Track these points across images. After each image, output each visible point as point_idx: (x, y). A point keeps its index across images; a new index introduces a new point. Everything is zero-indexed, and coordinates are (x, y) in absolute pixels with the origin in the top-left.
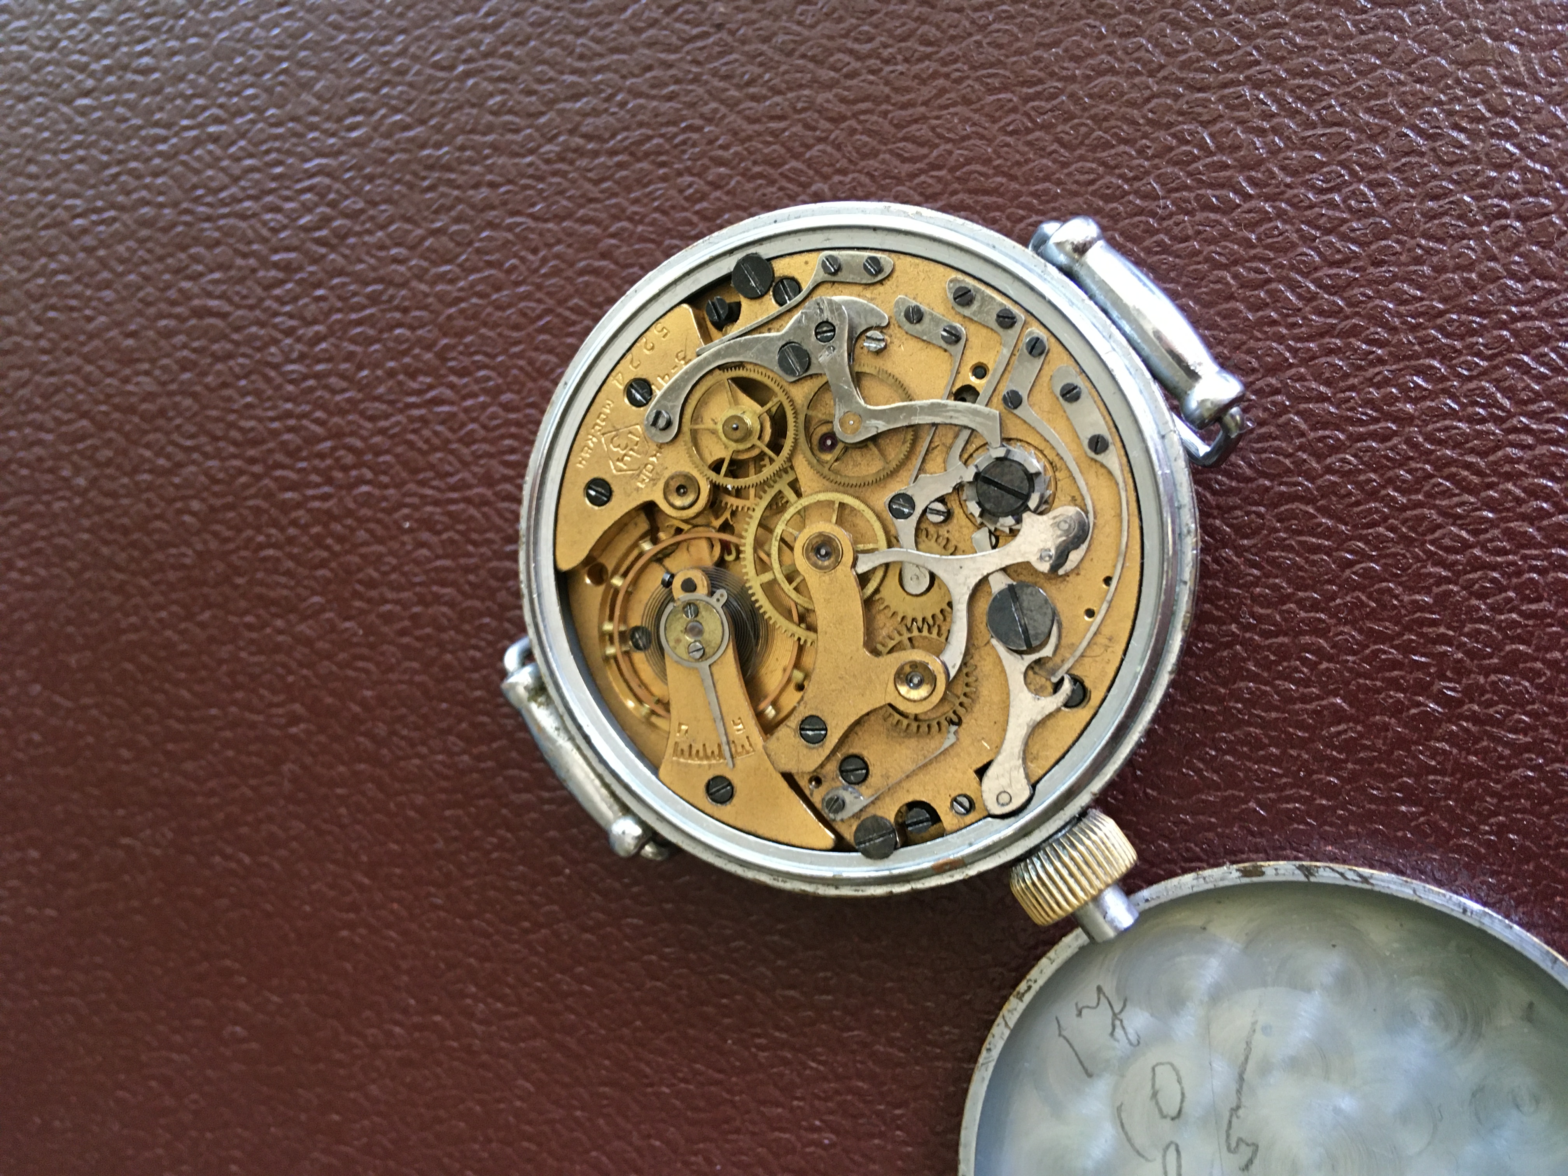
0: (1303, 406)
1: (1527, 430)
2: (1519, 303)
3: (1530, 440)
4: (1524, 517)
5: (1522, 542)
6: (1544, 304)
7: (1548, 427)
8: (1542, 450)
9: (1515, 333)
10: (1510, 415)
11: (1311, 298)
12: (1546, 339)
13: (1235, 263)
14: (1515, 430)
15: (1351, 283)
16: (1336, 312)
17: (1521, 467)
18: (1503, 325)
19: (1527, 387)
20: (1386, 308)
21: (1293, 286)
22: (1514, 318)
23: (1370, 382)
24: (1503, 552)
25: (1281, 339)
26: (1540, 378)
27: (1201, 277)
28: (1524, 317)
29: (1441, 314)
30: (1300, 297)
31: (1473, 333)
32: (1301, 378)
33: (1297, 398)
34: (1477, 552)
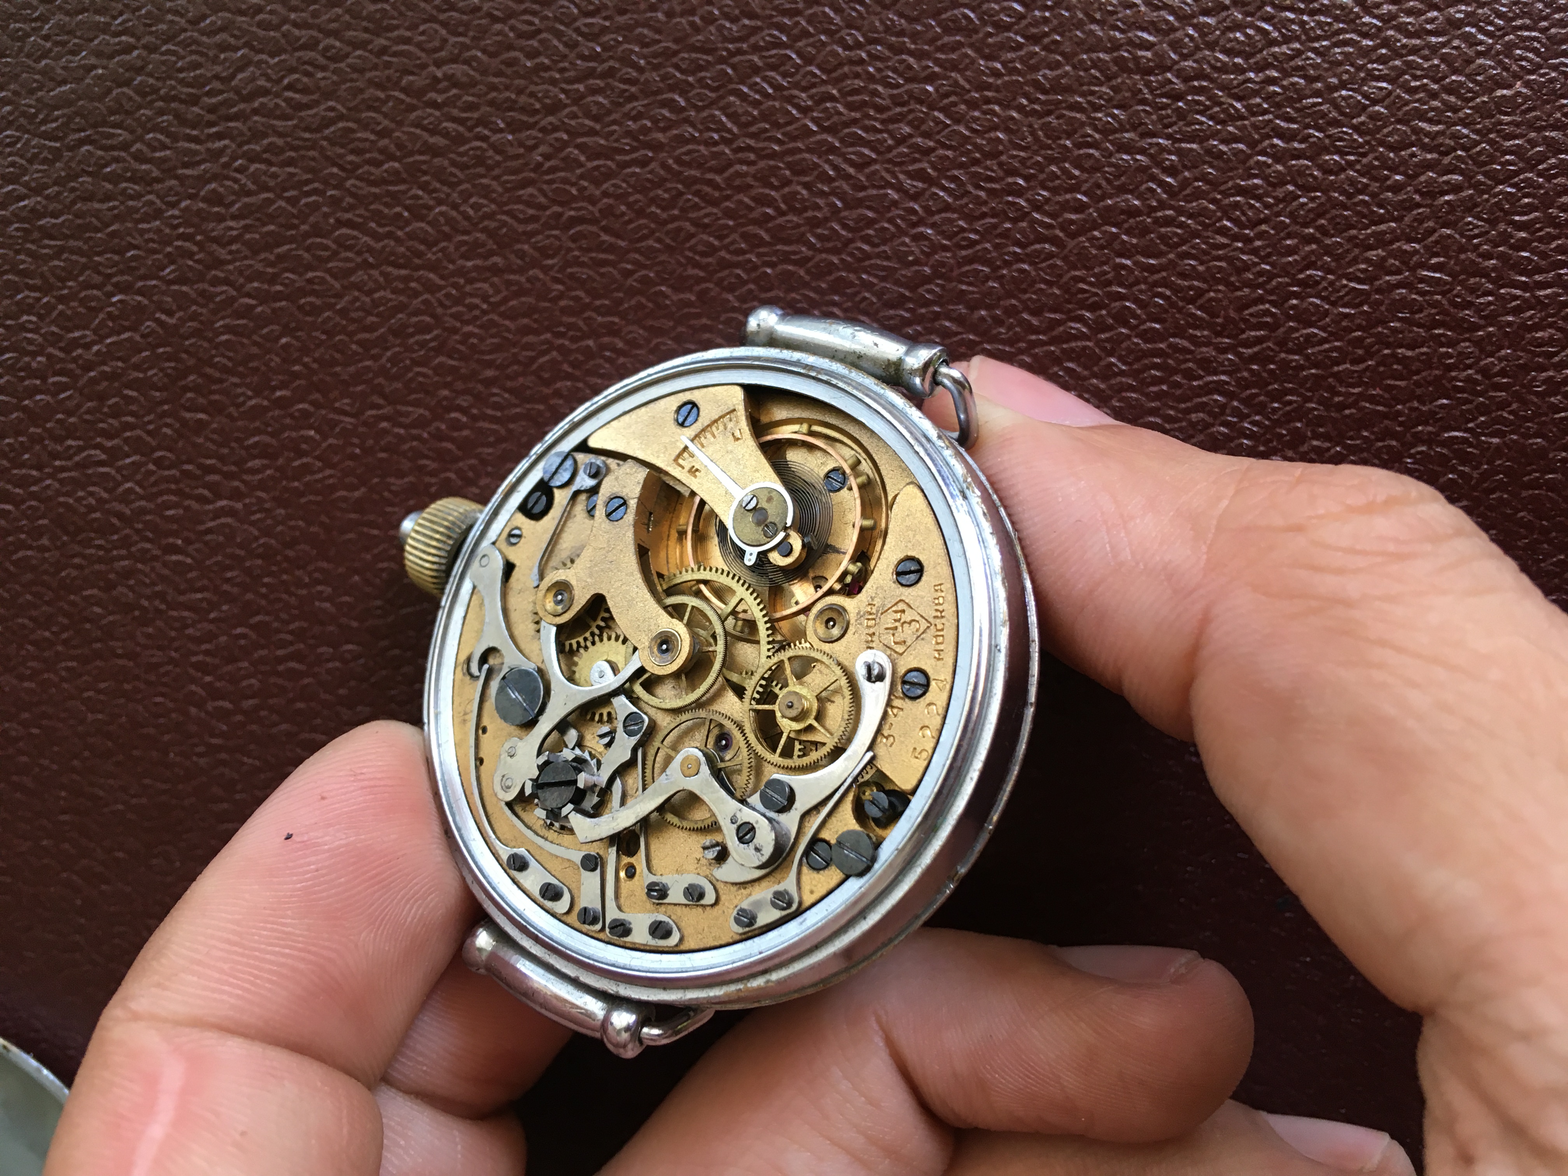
0: (580, 140)
1: (749, 148)
2: (734, 40)
3: (752, 157)
4: (755, 222)
5: (755, 242)
6: (752, 40)
7: (766, 144)
8: (762, 164)
9: (734, 67)
10: (736, 137)
11: (572, 45)
12: (756, 70)
13: (510, 17)
14: (740, 149)
15: (604, 30)
16: (594, 57)
17: (750, 180)
18: (722, 60)
19: (747, 113)
20: (632, 51)
21: (559, 35)
22: (732, 54)
23: (627, 116)
24: (743, 252)
25: (553, 82)
26: (756, 104)
27: (483, 31)
28: (740, 52)
29: (675, 53)
30: (566, 45)
31: (701, 68)
32: (574, 116)
33: (573, 133)
34: (723, 253)
